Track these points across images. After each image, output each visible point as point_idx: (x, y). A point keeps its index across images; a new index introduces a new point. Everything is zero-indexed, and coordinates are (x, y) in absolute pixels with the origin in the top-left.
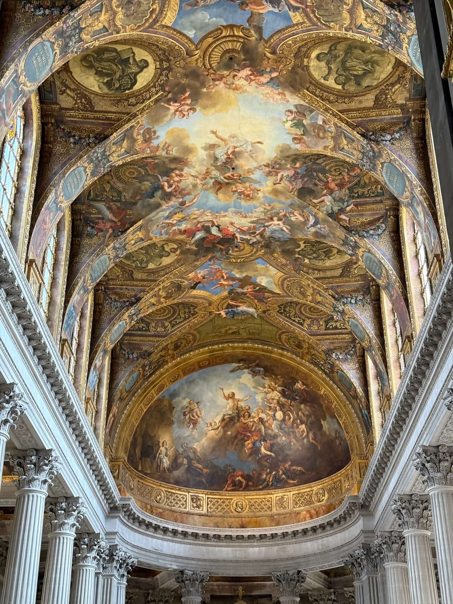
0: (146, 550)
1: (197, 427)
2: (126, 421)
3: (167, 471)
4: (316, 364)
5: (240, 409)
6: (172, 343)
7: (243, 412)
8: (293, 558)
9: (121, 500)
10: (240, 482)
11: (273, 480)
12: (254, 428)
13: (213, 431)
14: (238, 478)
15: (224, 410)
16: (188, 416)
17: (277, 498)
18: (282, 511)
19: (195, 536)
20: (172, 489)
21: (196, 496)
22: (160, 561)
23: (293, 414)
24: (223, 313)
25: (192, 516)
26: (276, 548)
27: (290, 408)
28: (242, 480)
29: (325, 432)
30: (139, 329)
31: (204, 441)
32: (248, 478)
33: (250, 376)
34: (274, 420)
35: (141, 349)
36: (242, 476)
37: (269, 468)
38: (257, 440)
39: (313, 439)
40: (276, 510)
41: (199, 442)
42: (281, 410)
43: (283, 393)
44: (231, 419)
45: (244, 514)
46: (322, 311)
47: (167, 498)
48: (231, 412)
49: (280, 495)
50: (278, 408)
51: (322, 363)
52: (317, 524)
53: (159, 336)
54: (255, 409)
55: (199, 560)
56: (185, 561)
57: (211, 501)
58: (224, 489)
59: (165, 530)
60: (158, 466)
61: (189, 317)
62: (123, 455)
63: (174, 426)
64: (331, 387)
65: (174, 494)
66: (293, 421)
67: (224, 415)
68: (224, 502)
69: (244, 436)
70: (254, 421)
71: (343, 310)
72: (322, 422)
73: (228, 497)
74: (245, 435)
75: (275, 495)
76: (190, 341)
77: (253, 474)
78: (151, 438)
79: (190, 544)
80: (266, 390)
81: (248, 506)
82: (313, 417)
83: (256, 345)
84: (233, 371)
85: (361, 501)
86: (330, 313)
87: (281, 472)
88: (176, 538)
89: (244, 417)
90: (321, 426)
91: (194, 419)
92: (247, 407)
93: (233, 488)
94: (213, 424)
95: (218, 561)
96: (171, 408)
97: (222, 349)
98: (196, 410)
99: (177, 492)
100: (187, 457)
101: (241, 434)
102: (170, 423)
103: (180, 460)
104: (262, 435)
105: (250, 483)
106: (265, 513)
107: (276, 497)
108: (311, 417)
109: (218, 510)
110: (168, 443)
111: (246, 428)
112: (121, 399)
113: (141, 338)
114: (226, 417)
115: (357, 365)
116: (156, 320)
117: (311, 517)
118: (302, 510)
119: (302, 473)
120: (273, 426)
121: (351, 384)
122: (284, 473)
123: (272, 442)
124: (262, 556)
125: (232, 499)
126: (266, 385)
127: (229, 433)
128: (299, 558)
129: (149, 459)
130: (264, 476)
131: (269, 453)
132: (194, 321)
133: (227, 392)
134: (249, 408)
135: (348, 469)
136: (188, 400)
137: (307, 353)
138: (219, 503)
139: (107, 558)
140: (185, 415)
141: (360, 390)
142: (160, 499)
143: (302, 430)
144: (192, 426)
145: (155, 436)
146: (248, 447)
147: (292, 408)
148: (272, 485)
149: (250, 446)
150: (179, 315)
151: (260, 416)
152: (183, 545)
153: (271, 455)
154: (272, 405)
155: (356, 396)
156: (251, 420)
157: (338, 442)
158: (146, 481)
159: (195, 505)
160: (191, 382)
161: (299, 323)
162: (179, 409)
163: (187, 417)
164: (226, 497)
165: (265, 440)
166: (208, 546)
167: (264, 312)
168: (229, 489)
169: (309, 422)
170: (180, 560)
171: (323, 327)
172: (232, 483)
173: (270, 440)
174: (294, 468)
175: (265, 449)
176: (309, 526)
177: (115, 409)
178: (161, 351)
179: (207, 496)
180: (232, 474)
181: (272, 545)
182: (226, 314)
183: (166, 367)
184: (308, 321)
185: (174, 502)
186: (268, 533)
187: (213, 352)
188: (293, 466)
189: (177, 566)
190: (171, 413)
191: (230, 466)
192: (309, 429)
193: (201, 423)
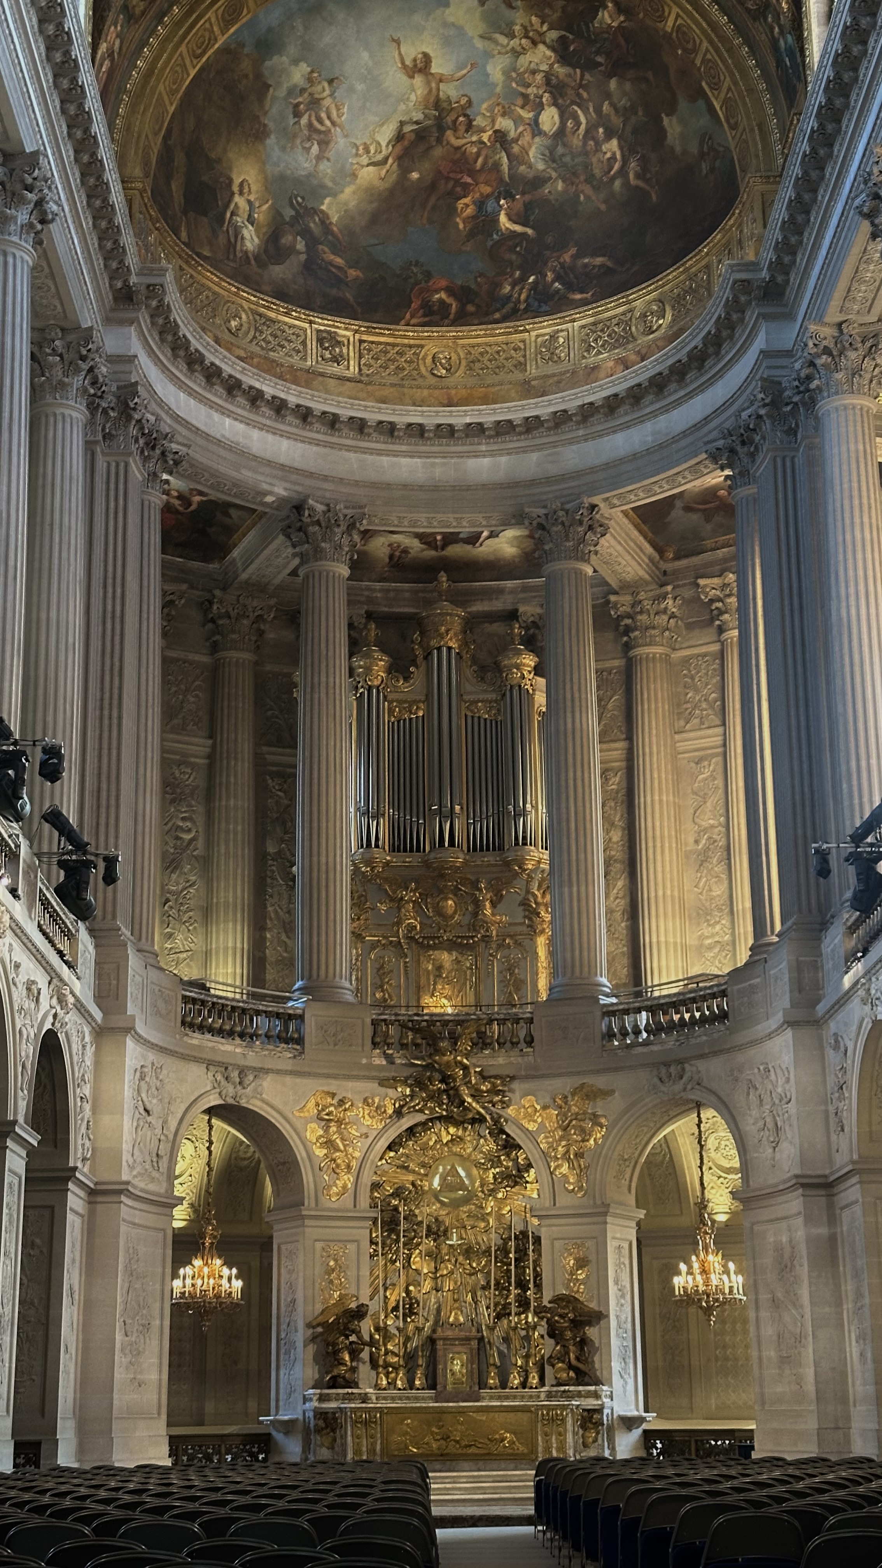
0: (207, 436)
1: (331, 154)
2: (143, 88)
3: (253, 262)
5: (445, 105)
7: (453, 116)
9: (140, 273)
10: (444, 305)
11: (528, 297)
12: (480, 161)
13: (371, 168)
14: (437, 296)
15: (402, 107)
16: (306, 116)
17: (540, 339)
18: (552, 369)
19: (332, 422)
20: (268, 308)
21: (329, 332)
22: (244, 471)
23: (586, 112)
25: (320, 378)
26: (535, 456)
27: (579, 95)
28: (449, 300)
29: (672, 149)
31: (349, 195)
32: (463, 294)
33: (473, 1)
34: (534, 136)
36: (449, 291)
37: (519, 267)
38: (488, 196)
39: (638, 176)
40: (537, 367)
41: (334, 195)
42: (555, 104)
43: (562, 50)
44: (421, 135)
45: (452, 381)
47: (256, 329)
48: (418, 116)
49: (547, 330)
50: (546, 97)
52: (643, 378)
54: (485, 106)
55: (341, 481)
56: (308, 482)
57: (369, 350)
58: (403, 322)
59: (255, 398)
60: (231, 245)
63: (268, 141)
64: (696, 3)
65: (274, 321)
66: (587, 131)
67: (402, 123)
68: (401, 353)
69: (454, 186)
70: (481, 142)
72: (666, 121)
73: (412, 342)
74: (457, 182)
75: (534, 334)
77: (478, 284)
78: (210, 163)
79: (317, 443)
81: (464, 363)
82: (640, 113)
85: (765, 274)
87: (550, 276)
88: (284, 423)
89: (455, 129)
90: (662, 132)
91: (323, 129)
92: (464, 101)
93: (426, 319)
95: (388, 486)
96: (262, 87)
98: (327, 102)
99: (281, 318)
100: (305, 233)
101: (448, 179)
102: (260, 134)
103: (286, 240)
104: (501, 180)
105: (471, 308)
106: (510, 377)
107: (537, 336)
108: (636, 114)
109: (388, 371)
110: (254, 188)
111: (460, 162)
114: (407, 129)
117: (628, 368)
118: (604, 360)
119: (607, 272)
120: (531, 153)
122: (558, 278)
123: (527, 198)
124: (500, 476)
125: (422, 346)
127: (415, 175)
128: (593, 470)
129: (205, 220)
130: (508, 288)
131: (518, 228)
133: (410, 52)
134: (470, 103)
135: (732, 226)
138: (389, 355)
139: (112, 413)
140: (297, 113)
142: (238, 327)
143: (608, 155)
144: (315, 149)
145: (219, 161)
146: (464, 214)
147: (585, 95)
148: (526, 310)
149: (470, 211)
151: (497, 127)
152: (300, 445)
153: (524, 234)
154: (531, 91)
155: (763, 7)
156: (474, 138)
157: (705, 167)
158: (199, 273)
160: (314, 10)
162: (282, 92)
163: (304, 121)
164: (406, 341)
165: (509, 196)
166: (364, 450)
168: (414, 321)
169: (629, 129)
170: (294, 477)
172: (422, 307)
173: (523, 193)
174: (586, 261)
175: (510, 219)
176: (620, 388)
179: (357, 336)
180: (423, 285)
181: (524, 450)
185: (274, 342)
186: (516, 417)
188: (584, 257)
189: (286, 489)
190: (261, 102)
191: (417, 264)
192: (628, 150)
193: (340, 143)
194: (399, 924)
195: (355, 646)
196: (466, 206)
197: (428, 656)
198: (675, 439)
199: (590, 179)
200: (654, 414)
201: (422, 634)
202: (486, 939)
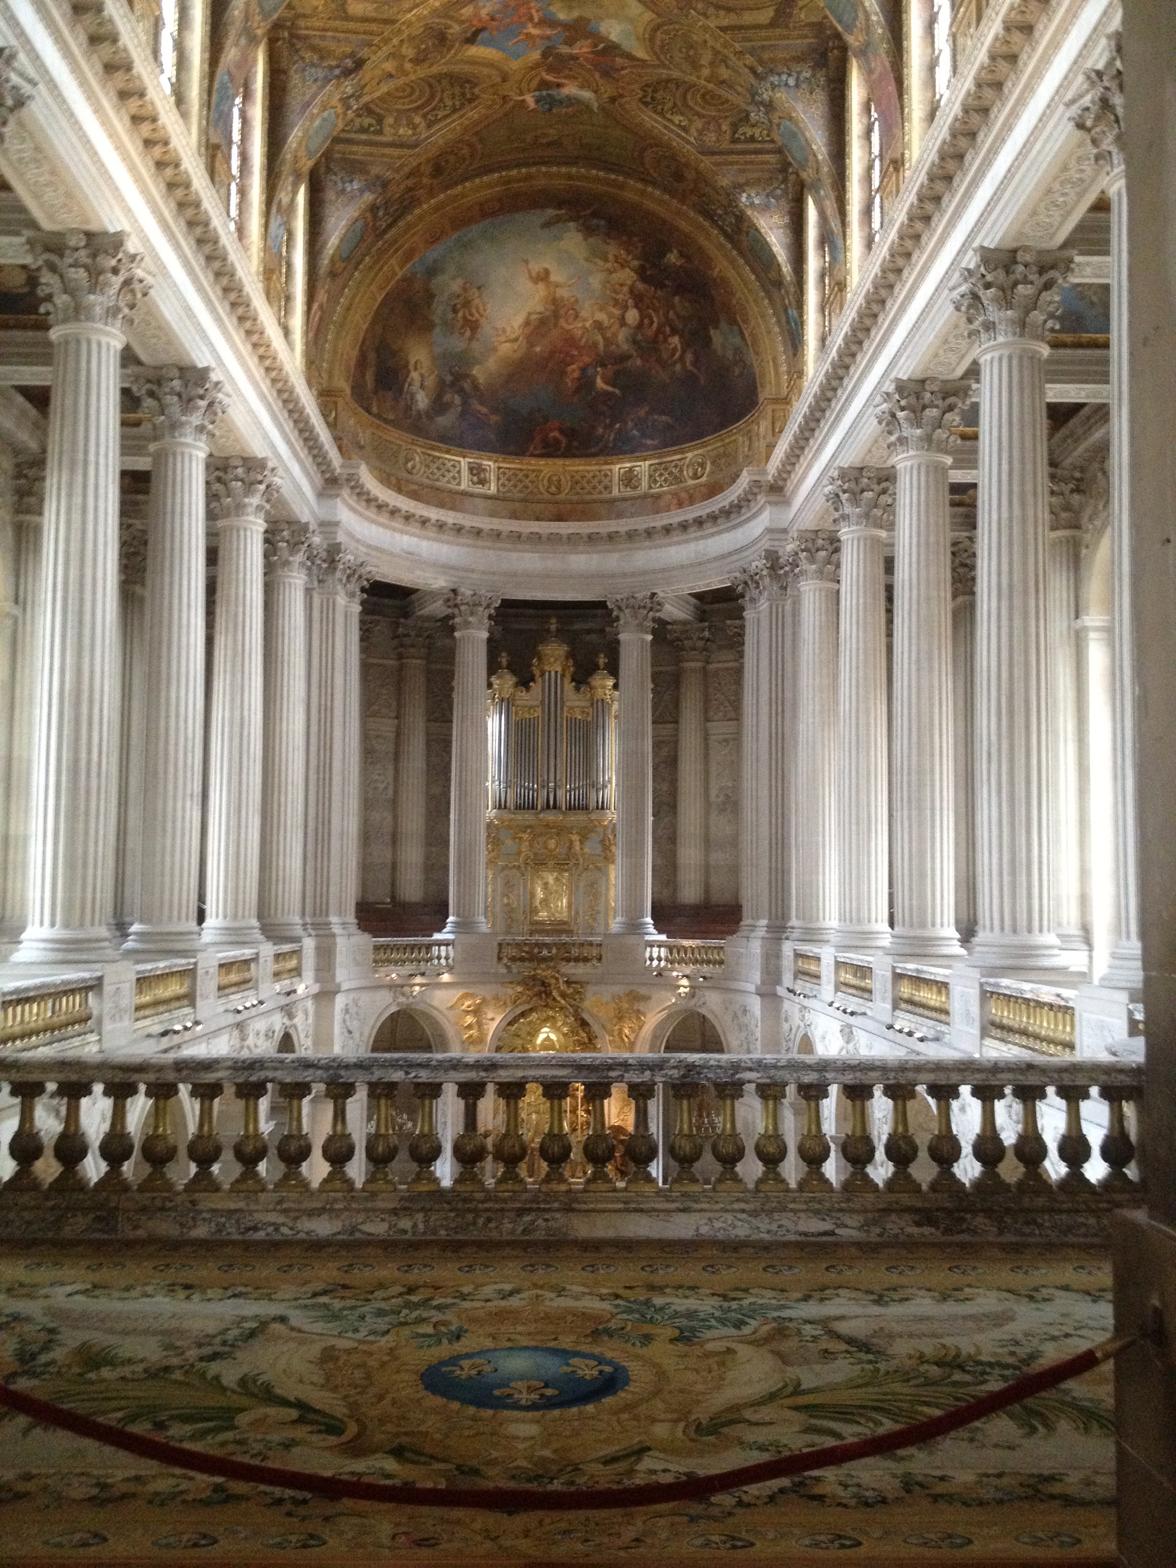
0: (391, 554)
1: (478, 336)
2: (345, 318)
3: (424, 417)
4: (709, 215)
5: (559, 302)
6: (428, 161)
7: (565, 309)
8: (644, 573)
9: (342, 466)
10: (557, 442)
11: (614, 439)
12: (584, 340)
13: (508, 344)
14: (552, 434)
15: (530, 303)
16: (461, 312)
17: (622, 471)
18: (629, 492)
19: (477, 532)
20: (434, 450)
21: (477, 464)
22: (416, 573)
23: (658, 314)
24: (530, 100)
25: (470, 498)
27: (653, 303)
28: (561, 437)
29: (716, 351)
30: (363, 130)
31: (492, 363)
32: (571, 434)
33: (579, 237)
34: (621, 326)
35: (367, 172)
36: (561, 430)
37: (609, 417)
38: (589, 365)
39: (692, 365)
40: (619, 491)
41: (481, 364)
42: (636, 306)
43: (641, 273)
44: (543, 322)
45: (561, 496)
46: (727, 101)
47: (426, 466)
48: (540, 308)
49: (627, 465)
50: (630, 302)
51: (720, 212)
52: (689, 517)
53: (402, 146)
54: (587, 304)
55: (484, 573)
56: (461, 574)
57: (505, 474)
58: (528, 454)
59: (424, 522)
60: (408, 408)
61: (462, 105)
62: (343, 384)
63: (434, 331)
64: (732, 262)
65: (438, 458)
66: (658, 328)
67: (529, 314)
68: (527, 476)
69: (566, 357)
70: (584, 328)
71: (771, 101)
72: (712, 331)
73: (534, 468)
74: (567, 354)
75: (618, 466)
76: (464, 159)
77: (581, 426)
78: (394, 354)
79: (468, 546)
80: (609, 265)
81: (569, 484)
82: (695, 322)
83: (594, 172)
84: (547, 225)
85: (770, 478)
86: (744, 106)
87: (630, 425)
88: (444, 535)
89: (566, 318)
90: (710, 339)
91: (473, 319)
92: (572, 300)
93: (544, 452)
94: (509, 329)
95: (515, 575)
96: (430, 296)
97: (529, 177)
98: (477, 301)
99: (443, 455)
100: (461, 391)
101: (561, 351)
102: (429, 327)
103: (447, 398)
104: (598, 355)
105: (575, 444)
106: (600, 496)
107: (621, 468)
108: (692, 322)
109: (517, 489)
110: (424, 364)
111: (570, 340)
112: (333, 274)
113: (367, 149)
114: (534, 317)
115: (787, 219)
116: (398, 111)
117: (680, 505)
118: (664, 493)
119: (669, 427)
120: (619, 338)
121: (773, 256)
122: (635, 427)
123: (616, 368)
124: (592, 569)
125: (541, 471)
126: (611, 257)
127: (538, 349)
128: (654, 571)
129: (390, 393)
130: (600, 431)
131: (610, 389)
132: (473, 114)
133: (536, 267)
134: (577, 301)
135: (753, 421)
136: (460, 281)
137: (692, 191)
138: (518, 477)
139: (325, 565)
140: (455, 311)
141: (787, 269)
142: (413, 467)
143: (672, 346)
144: (468, 333)
145: (400, 350)
146: (572, 376)
147: (657, 304)
148: (613, 447)
149: (576, 375)
150: (441, 100)
151: (596, 318)
152: (456, 547)
153: (613, 393)
154: (620, 297)
155: (779, 283)
156: (580, 325)
157: (737, 370)
158: (386, 434)
159: (475, 479)
160: (466, 246)
161: (679, 126)
163: (460, 314)
165: (603, 365)
166: (499, 550)
167: (613, 100)
168: (535, 453)
169: (687, 331)
170: (452, 572)
171: (728, 136)
172: (541, 442)
173: (613, 365)
174: (655, 417)
175: (604, 382)
176: (674, 521)
177: (322, 296)
178: (408, 178)
179: (497, 464)
180: (543, 426)
181: (608, 552)
182: (537, 101)
183: (417, 211)
184: (699, 124)
185: (438, 474)
186: (603, 531)
187: (509, 182)
188: (654, 414)
189: (446, 581)
190: (429, 307)
191: (540, 410)
192: (686, 345)
193: (486, 329)
194: (519, 853)
195: (493, 668)
196: (573, 371)
197: (542, 675)
198: (709, 561)
199: (659, 360)
200: (696, 539)
201: (540, 659)
202: (577, 865)
